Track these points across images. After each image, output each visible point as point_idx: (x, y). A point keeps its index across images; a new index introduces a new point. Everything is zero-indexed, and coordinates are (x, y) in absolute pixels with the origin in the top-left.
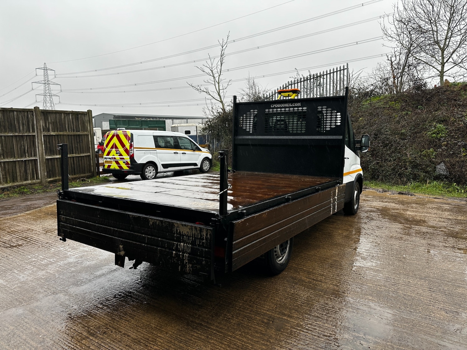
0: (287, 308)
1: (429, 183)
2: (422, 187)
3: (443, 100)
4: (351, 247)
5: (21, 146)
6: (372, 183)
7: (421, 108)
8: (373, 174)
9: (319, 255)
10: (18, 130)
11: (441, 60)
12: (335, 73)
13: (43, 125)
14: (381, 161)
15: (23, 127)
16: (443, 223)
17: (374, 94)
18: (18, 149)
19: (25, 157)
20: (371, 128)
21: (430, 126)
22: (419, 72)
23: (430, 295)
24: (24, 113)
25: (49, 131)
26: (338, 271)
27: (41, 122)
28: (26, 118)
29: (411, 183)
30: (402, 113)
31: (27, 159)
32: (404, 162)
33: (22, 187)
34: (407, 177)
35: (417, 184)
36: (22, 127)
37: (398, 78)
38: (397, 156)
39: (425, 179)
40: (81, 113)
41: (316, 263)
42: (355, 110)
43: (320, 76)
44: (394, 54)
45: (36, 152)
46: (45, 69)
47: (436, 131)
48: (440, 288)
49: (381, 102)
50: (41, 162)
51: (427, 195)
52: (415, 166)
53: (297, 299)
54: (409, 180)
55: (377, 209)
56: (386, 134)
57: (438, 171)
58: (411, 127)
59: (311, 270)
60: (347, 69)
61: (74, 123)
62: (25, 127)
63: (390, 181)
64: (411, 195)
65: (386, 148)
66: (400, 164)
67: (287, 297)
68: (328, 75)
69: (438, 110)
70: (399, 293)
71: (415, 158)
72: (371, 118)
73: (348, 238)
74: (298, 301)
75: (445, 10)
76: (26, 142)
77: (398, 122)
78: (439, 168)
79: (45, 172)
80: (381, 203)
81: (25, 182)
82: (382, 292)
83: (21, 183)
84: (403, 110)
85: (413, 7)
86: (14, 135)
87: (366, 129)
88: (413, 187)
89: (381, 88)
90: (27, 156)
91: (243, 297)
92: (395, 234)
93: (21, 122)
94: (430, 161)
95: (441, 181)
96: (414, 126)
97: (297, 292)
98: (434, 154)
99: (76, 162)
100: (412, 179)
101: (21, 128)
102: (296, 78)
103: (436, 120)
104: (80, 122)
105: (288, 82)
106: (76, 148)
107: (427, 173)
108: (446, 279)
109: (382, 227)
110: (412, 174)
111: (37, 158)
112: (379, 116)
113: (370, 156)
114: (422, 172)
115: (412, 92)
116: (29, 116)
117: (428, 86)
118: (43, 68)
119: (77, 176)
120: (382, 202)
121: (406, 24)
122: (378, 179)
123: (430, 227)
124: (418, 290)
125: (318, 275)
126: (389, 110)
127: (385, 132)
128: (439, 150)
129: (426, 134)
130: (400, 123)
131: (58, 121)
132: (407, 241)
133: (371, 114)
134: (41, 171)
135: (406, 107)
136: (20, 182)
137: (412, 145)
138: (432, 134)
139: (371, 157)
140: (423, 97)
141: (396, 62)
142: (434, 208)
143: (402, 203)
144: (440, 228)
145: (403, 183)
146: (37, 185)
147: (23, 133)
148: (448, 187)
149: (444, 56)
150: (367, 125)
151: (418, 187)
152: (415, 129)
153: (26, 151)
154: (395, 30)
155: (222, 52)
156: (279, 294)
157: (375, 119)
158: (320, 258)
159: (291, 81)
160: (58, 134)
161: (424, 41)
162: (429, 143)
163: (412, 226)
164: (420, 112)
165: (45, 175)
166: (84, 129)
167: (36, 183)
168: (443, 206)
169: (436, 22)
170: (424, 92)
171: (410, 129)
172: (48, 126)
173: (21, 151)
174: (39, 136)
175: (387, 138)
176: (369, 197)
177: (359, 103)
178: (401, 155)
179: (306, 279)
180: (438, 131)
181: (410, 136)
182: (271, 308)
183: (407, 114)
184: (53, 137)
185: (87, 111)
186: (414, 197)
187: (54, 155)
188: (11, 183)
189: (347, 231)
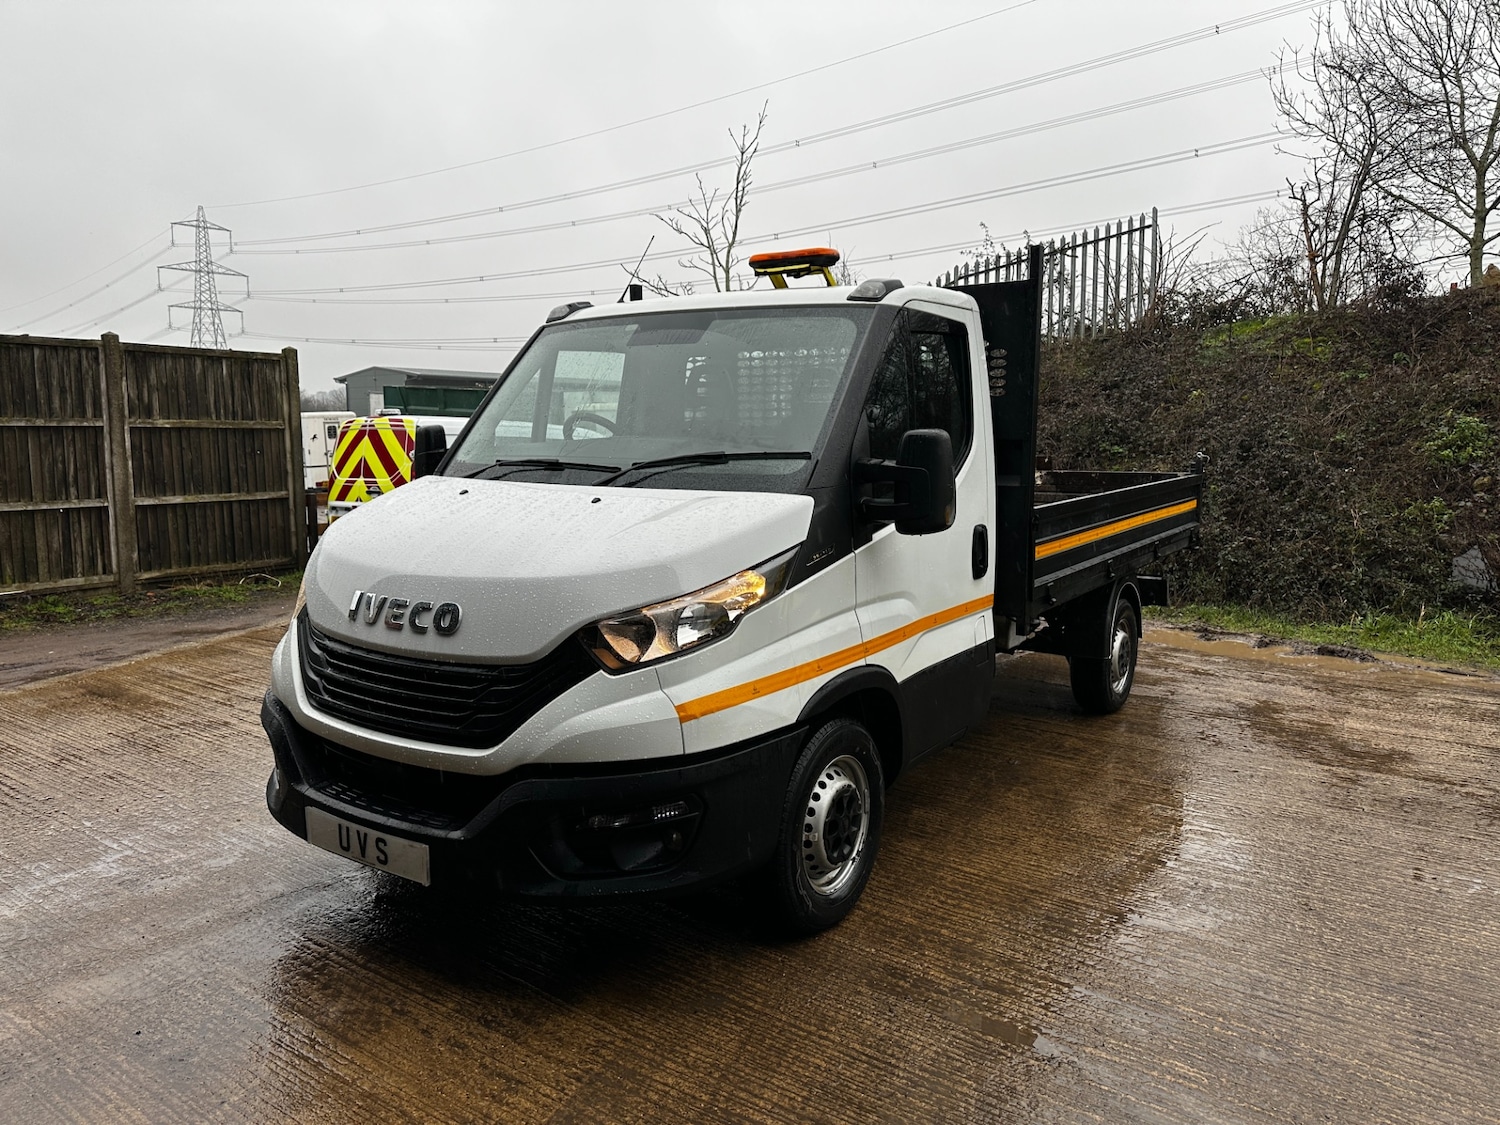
0: (850, 1101)
1: (1427, 617)
2: (1400, 631)
3: (1478, 334)
4: (1129, 848)
5: (55, 461)
6: (1229, 614)
7: (1404, 359)
8: (1230, 581)
9: (1006, 880)
10: (44, 408)
11: (1475, 202)
12: (1113, 241)
13: (132, 395)
14: (1261, 537)
15: (63, 400)
16: (1476, 764)
17: (1242, 313)
18: (42, 473)
19: (68, 499)
20: (1231, 425)
21: (1433, 420)
22: (1397, 240)
23: (1421, 1064)
24: (66, 353)
25: (149, 414)
26: (1069, 947)
27: (124, 383)
28: (72, 369)
29: (1365, 616)
30: (1338, 377)
31: (73, 506)
32: (1340, 543)
33: (51, 599)
34: (1350, 594)
35: (1385, 619)
36: (60, 400)
37: (1325, 260)
38: (1316, 520)
39: (1412, 603)
40: (259, 357)
41: (991, 909)
42: (1176, 364)
43: (1063, 251)
44: (1314, 180)
45: (105, 482)
46: (201, 226)
47: (1453, 439)
48: (1459, 1031)
49: (1265, 338)
50: (119, 517)
51: (1418, 661)
52: (1378, 557)
53: (893, 1061)
54: (1355, 605)
55: (1240, 705)
56: (1279, 447)
57: (1460, 577)
58: (1368, 425)
59: (969, 940)
60: (1155, 226)
61: (236, 390)
62: (69, 401)
63: (1290, 607)
64: (1363, 659)
65: (1278, 493)
66: (1327, 548)
67: (855, 1054)
68: (1090, 248)
69: (1463, 367)
70: (1297, 1050)
71: (1377, 529)
72: (1230, 393)
73: (1123, 812)
74: (896, 1071)
75: (1491, 33)
76: (72, 449)
77: (1324, 406)
78: (1463, 567)
79: (133, 551)
80: (1255, 684)
81: (65, 581)
82: (1229, 1042)
83: (50, 585)
84: (1340, 364)
85: (1382, 22)
86: (29, 424)
87: (1212, 427)
88: (1372, 630)
89: (1267, 291)
90: (73, 497)
91: (686, 1047)
92: (1296, 805)
93: (55, 383)
94: (1432, 542)
95: (1468, 611)
96: (1378, 421)
97: (898, 1031)
98: (1445, 516)
99: (239, 518)
100: (1367, 601)
101: (56, 403)
102: (981, 255)
103: (1453, 401)
104: (255, 388)
105: (956, 268)
106: (240, 472)
107: (1420, 584)
108: (1481, 996)
109: (1252, 776)
110: (1367, 584)
111: (106, 504)
112: (1257, 384)
113: (1224, 518)
114: (1401, 578)
115: (1374, 306)
116: (85, 363)
117: (1430, 287)
118: (195, 223)
119: (242, 565)
120: (1260, 680)
121: (1357, 76)
122: (1249, 599)
123: (1426, 780)
124: (1370, 1041)
125: (991, 960)
126: (1291, 364)
127: (1277, 439)
128: (1462, 503)
129: (1418, 449)
130: (1328, 410)
131: (181, 381)
132: (1340, 830)
133: (1229, 378)
134: (120, 545)
135: (1352, 356)
136: (45, 581)
137: (1369, 486)
138: (1440, 448)
139: (1227, 522)
140: (1410, 324)
141: (1318, 205)
142: (1444, 707)
143: (1330, 686)
144: (1462, 786)
145: (1334, 617)
146: (103, 591)
147: (63, 420)
148: (1495, 635)
149: (1487, 185)
150: (1216, 415)
151: (1386, 632)
152: (1381, 432)
153: (71, 479)
154: (1318, 100)
155: (740, 168)
156: (830, 1040)
157: (1245, 394)
158: (1011, 891)
159: (966, 266)
160: (179, 425)
161: (1416, 136)
162: (1431, 481)
163: (1361, 773)
164: (1399, 372)
165: (131, 559)
166: (272, 410)
167: (100, 586)
168: (1476, 702)
169: (1461, 72)
170: (1416, 305)
171: (1362, 432)
172: (146, 399)
173: (52, 477)
174: (117, 430)
175: (1283, 461)
176: (1214, 663)
177: (1190, 341)
178: (1330, 518)
179: (944, 979)
180: (1463, 439)
181: (1364, 455)
182: (787, 1100)
183: (1355, 379)
184: (164, 434)
185: (280, 352)
186: (1371, 667)
187: (165, 495)
188: (16, 585)
189: (1121, 786)
